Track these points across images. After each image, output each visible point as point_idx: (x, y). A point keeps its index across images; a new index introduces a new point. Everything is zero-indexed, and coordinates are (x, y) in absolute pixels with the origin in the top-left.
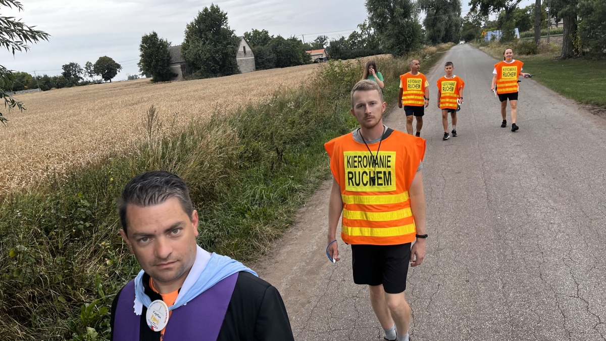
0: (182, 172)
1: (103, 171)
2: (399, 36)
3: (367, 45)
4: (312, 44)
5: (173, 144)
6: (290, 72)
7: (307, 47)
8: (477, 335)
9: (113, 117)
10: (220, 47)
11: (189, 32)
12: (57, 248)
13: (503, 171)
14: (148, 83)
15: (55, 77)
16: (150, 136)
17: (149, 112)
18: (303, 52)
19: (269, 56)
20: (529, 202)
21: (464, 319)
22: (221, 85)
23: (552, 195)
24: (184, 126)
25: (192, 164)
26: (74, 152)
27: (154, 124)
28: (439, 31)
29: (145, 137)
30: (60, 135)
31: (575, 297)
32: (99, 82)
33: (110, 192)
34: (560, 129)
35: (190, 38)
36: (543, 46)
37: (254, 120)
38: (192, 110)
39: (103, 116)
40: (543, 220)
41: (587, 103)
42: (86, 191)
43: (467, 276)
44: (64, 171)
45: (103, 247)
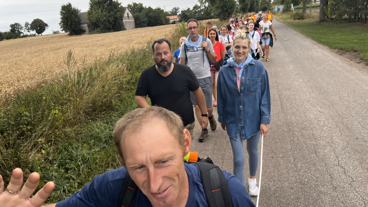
0: (91, 92)
1: (38, 92)
2: (223, 8)
3: (204, 13)
4: (170, 12)
5: (84, 75)
6: (157, 29)
7: (167, 14)
8: (281, 191)
9: (44, 58)
10: (112, 13)
11: (92, 4)
12: (9, 143)
13: (289, 90)
14: (66, 36)
15: (5, 32)
16: (69, 70)
17: (68, 54)
18: (164, 17)
19: (144, 19)
20: (306, 108)
21: (272, 181)
22: (114, 37)
23: (319, 103)
24: (91, 63)
25: (97, 87)
26: (18, 80)
27: (71, 62)
28: (247, 5)
29: (65, 70)
30: (9, 69)
31: (337, 165)
32: (34, 35)
33: (44, 106)
34: (320, 64)
35: (93, 7)
36: (307, 15)
37: (136, 59)
38: (95, 53)
39: (37, 57)
40: (314, 119)
41: (335, 49)
42: (27, 105)
43: (272, 155)
44: (12, 93)
45: (40, 143)
